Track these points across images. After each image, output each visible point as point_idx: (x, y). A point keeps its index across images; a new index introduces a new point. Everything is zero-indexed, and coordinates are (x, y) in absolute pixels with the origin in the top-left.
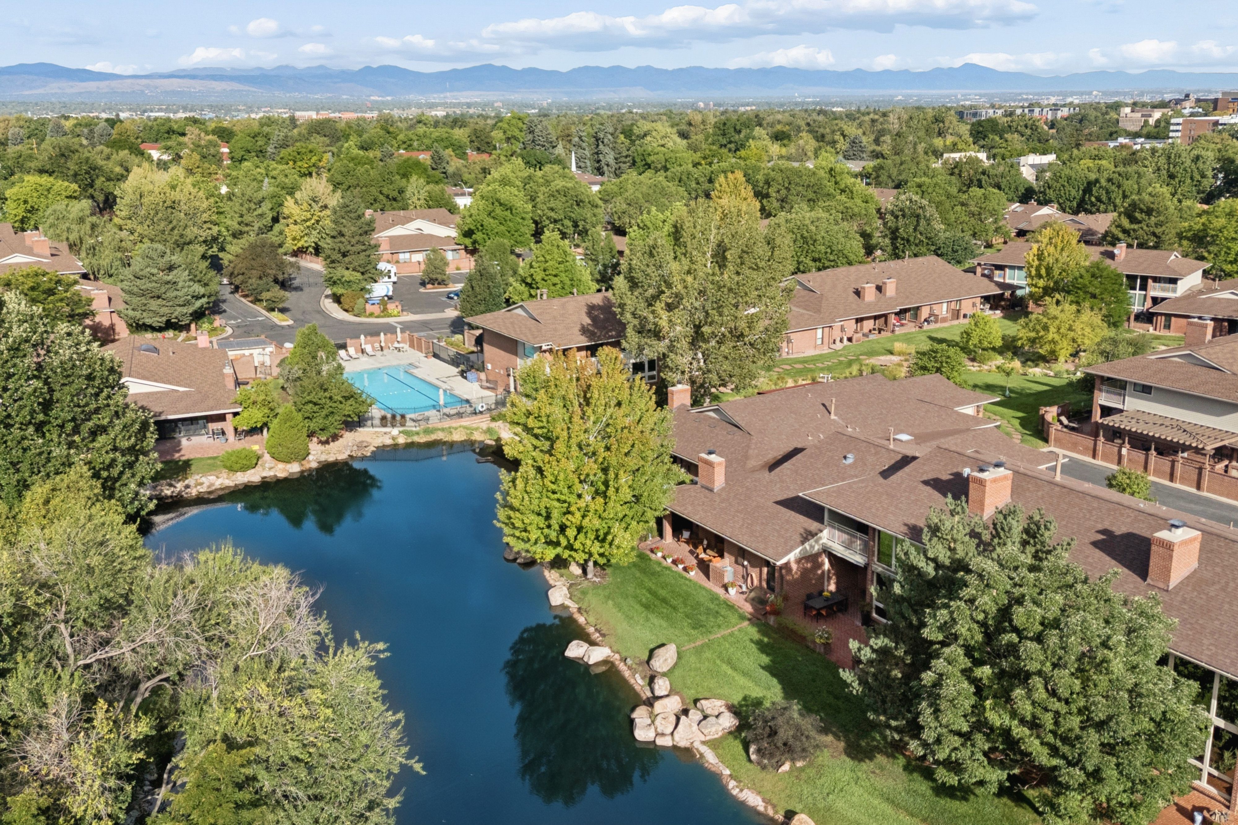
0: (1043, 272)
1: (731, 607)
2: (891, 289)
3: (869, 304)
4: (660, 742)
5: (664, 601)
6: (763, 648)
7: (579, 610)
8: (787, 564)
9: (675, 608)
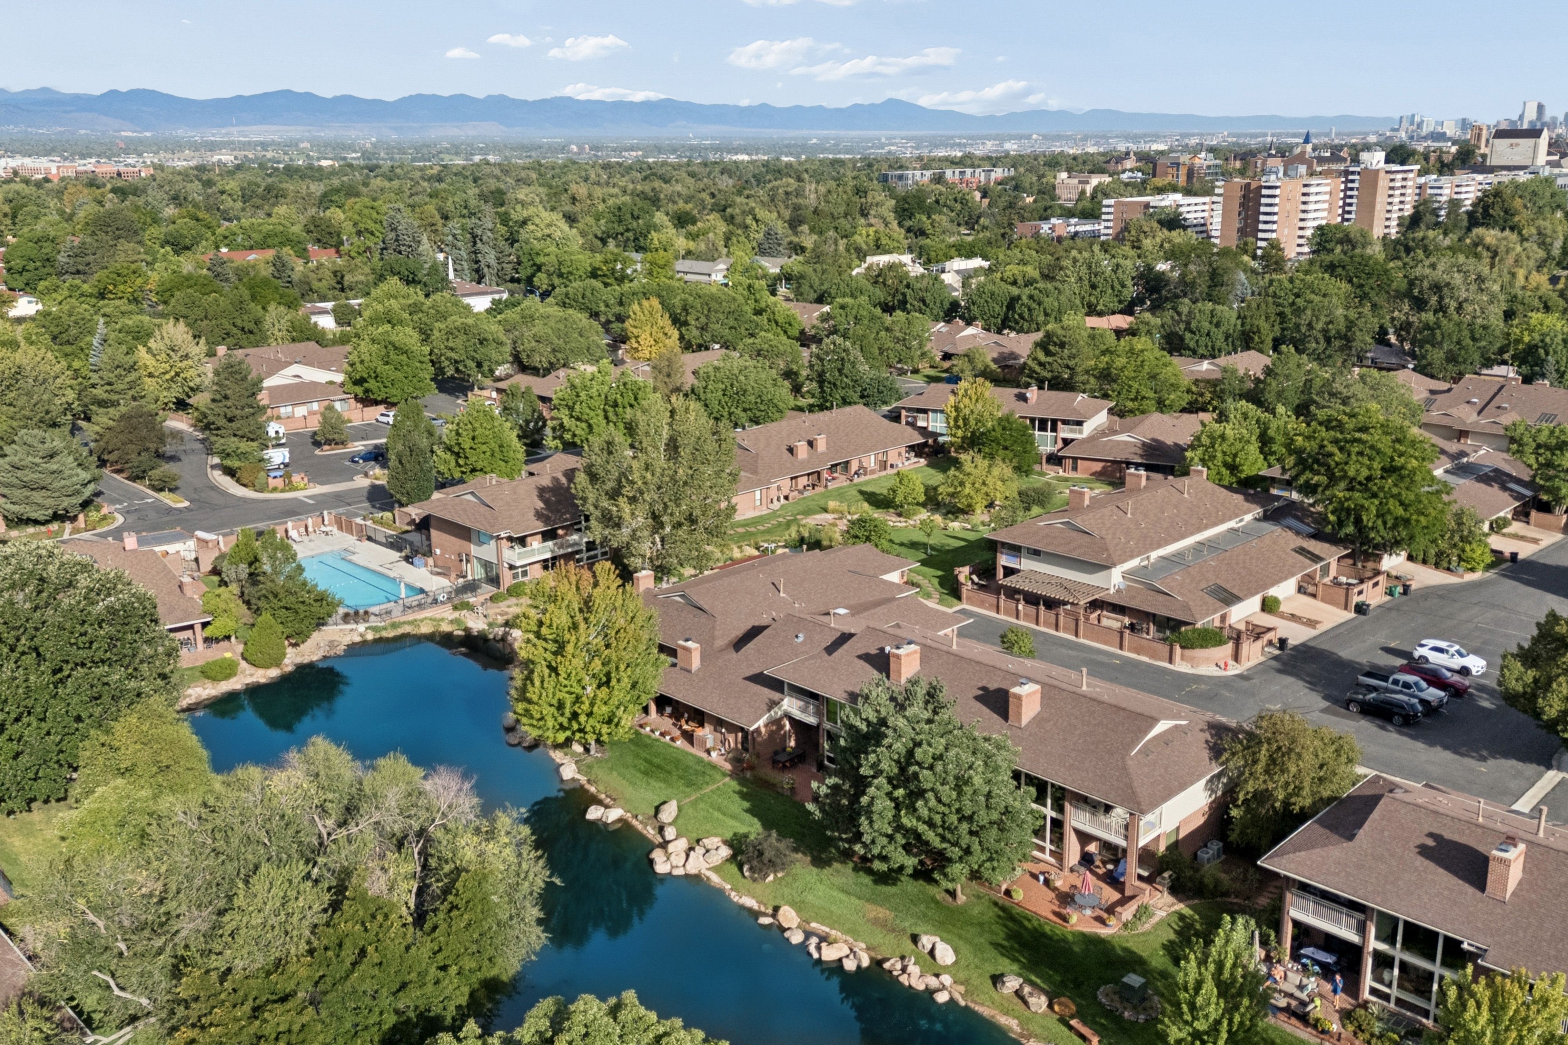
0: (961, 423)
1: (714, 767)
2: (822, 444)
3: (803, 462)
4: (676, 872)
5: (659, 767)
6: (744, 796)
7: (589, 781)
8: (758, 730)
9: (669, 772)
